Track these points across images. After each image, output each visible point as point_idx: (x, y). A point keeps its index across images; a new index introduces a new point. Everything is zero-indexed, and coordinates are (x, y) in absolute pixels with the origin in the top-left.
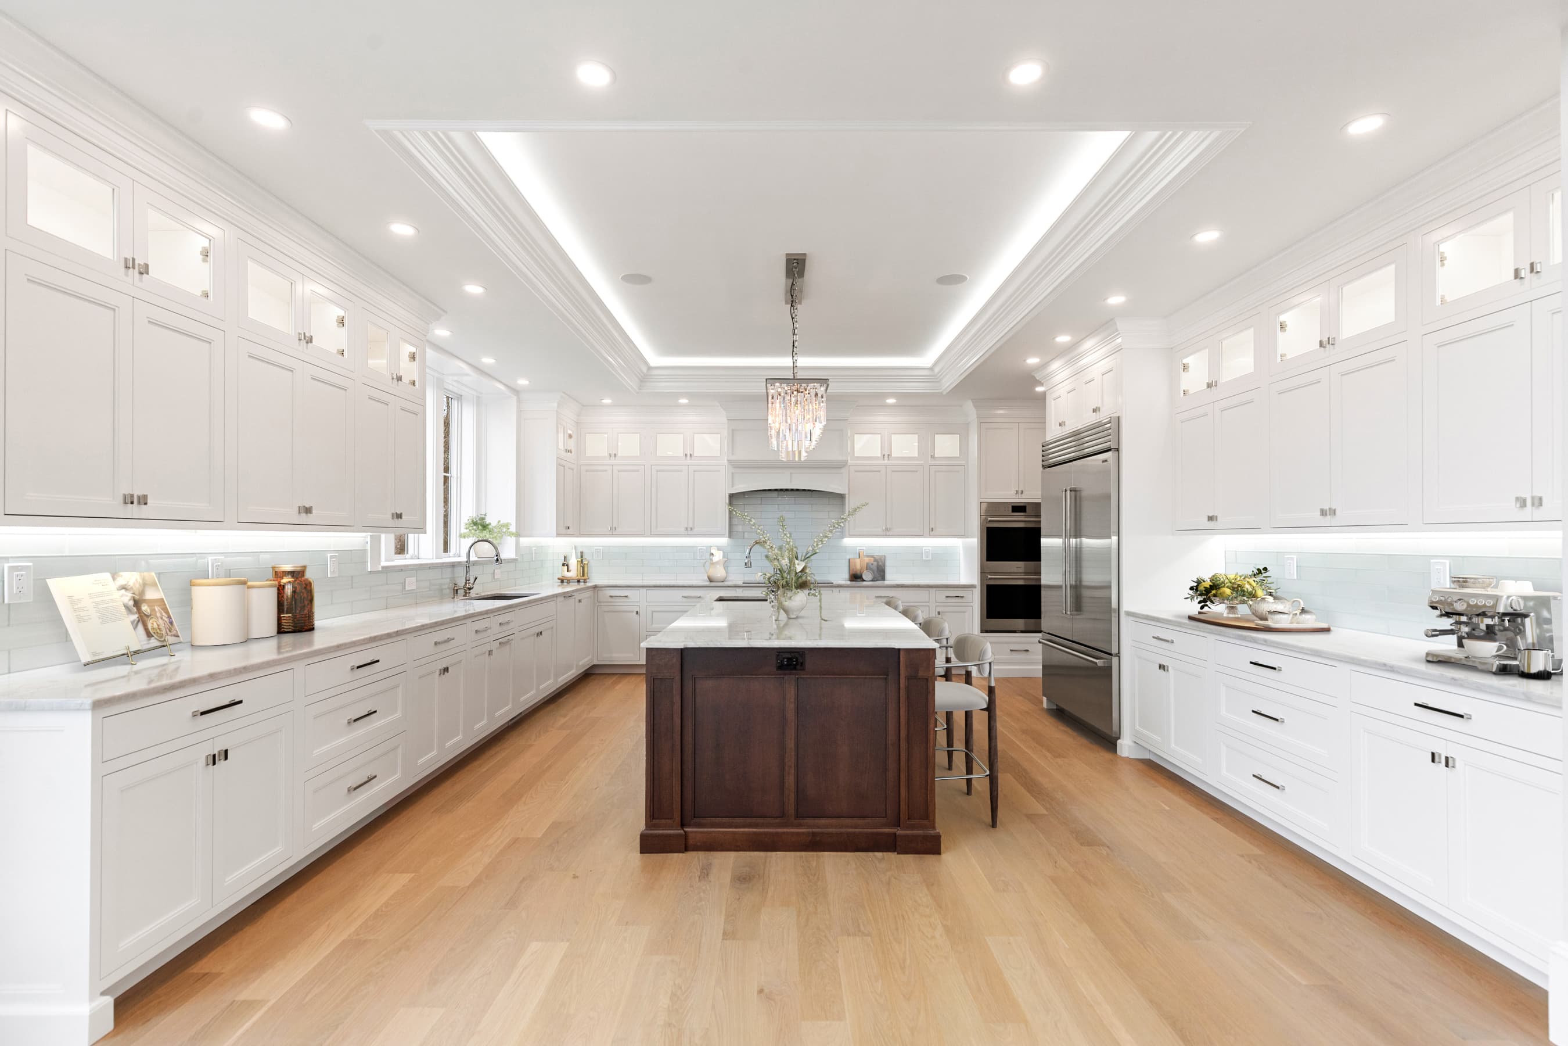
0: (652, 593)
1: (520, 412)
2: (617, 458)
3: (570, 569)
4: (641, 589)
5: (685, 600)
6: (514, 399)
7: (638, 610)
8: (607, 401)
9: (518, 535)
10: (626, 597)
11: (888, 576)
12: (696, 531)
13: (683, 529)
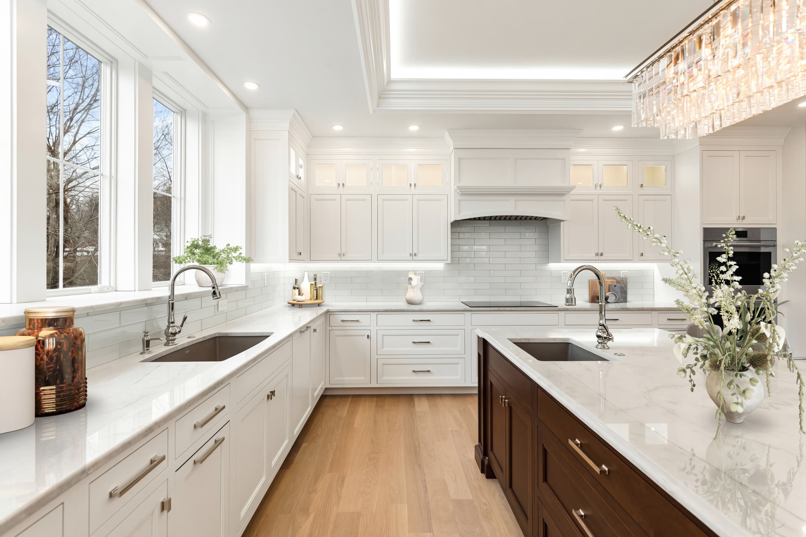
0: (383, 318)
1: (250, 132)
2: (345, 187)
3: (302, 292)
4: (372, 314)
5: (414, 323)
6: (243, 117)
7: (369, 334)
8: (338, 128)
9: (248, 260)
10: (358, 321)
11: (629, 298)
12: (420, 256)
13: (408, 255)
